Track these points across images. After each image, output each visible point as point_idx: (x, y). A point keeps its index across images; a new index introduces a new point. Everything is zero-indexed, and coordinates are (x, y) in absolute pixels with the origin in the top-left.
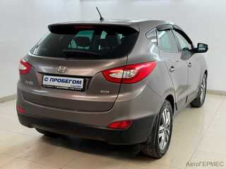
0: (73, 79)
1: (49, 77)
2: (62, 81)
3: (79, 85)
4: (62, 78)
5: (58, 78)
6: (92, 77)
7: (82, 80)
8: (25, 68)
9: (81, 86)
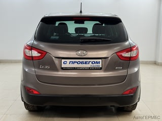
0: (92, 60)
1: (68, 61)
2: (82, 63)
3: (98, 65)
4: (81, 60)
5: (77, 60)
6: (108, 58)
7: (100, 60)
8: (39, 55)
9: (100, 65)
